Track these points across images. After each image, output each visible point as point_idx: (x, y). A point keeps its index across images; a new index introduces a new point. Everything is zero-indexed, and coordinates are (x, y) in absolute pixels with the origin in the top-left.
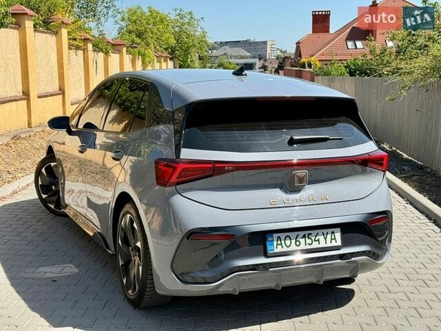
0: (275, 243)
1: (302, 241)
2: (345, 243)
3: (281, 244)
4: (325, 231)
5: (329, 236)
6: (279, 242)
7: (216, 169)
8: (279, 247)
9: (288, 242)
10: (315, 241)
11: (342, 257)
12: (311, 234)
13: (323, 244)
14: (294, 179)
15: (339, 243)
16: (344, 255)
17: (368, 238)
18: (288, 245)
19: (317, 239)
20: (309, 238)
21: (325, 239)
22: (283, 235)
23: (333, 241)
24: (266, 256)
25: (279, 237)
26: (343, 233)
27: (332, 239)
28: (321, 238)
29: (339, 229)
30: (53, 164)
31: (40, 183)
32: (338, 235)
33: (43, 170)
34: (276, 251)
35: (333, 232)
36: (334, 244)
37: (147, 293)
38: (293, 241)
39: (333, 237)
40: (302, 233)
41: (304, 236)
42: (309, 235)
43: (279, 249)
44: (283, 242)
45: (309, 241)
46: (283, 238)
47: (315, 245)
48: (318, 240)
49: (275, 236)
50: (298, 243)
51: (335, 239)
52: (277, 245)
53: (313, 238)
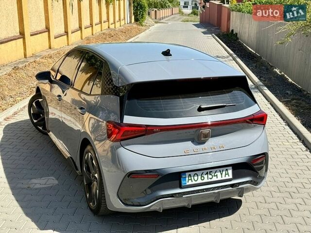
0: (187, 179)
1: (206, 176)
2: (235, 177)
3: (191, 179)
4: (221, 169)
5: (224, 173)
6: (190, 178)
7: (147, 131)
8: (190, 181)
9: (196, 178)
10: (214, 176)
11: (232, 186)
12: (212, 172)
13: (220, 178)
14: (201, 135)
15: (231, 177)
16: (234, 184)
17: (251, 172)
18: (196, 180)
19: (216, 175)
20: (210, 174)
21: (222, 174)
22: (192, 174)
24: (181, 187)
25: (190, 175)
26: (233, 169)
27: (226, 174)
28: (219, 174)
29: (231, 167)
30: (40, 100)
31: (32, 112)
32: (230, 172)
33: (34, 104)
34: (188, 184)
35: (227, 170)
36: (227, 177)
38: (199, 177)
39: (227, 173)
40: (205, 172)
41: (207, 173)
42: (210, 172)
43: (190, 183)
44: (192, 178)
45: (210, 176)
46: (192, 175)
47: (215, 179)
48: (217, 176)
49: (187, 174)
50: (203, 178)
51: (228, 174)
52: (189, 180)
53: (213, 174)
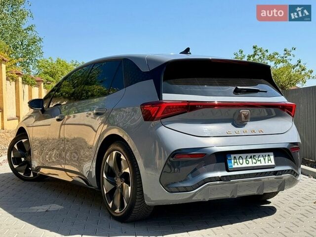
0: (233, 161)
1: (250, 160)
2: (278, 163)
3: (237, 162)
4: (264, 154)
5: (267, 158)
6: (235, 161)
8: (236, 164)
9: (241, 161)
10: (258, 161)
11: (275, 173)
12: (255, 156)
13: (263, 164)
14: (241, 116)
15: (273, 163)
16: (277, 171)
17: (291, 162)
18: (241, 163)
19: (259, 159)
20: (254, 159)
21: (265, 159)
22: (237, 156)
23: (270, 162)
24: (228, 171)
25: (235, 157)
26: (275, 156)
27: (268, 160)
28: (262, 159)
29: (272, 153)
32: (272, 157)
34: (234, 167)
35: (269, 155)
36: (270, 163)
37: (135, 207)
38: (244, 160)
40: (249, 155)
41: (251, 157)
42: (254, 156)
43: (236, 166)
44: (238, 161)
45: (254, 161)
46: (237, 158)
47: (258, 164)
48: (260, 161)
49: (233, 156)
50: (247, 162)
51: (270, 160)
52: (234, 162)
53: (257, 159)
